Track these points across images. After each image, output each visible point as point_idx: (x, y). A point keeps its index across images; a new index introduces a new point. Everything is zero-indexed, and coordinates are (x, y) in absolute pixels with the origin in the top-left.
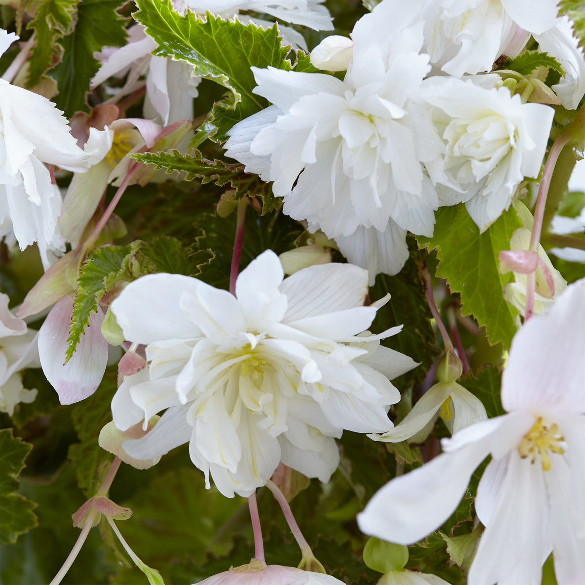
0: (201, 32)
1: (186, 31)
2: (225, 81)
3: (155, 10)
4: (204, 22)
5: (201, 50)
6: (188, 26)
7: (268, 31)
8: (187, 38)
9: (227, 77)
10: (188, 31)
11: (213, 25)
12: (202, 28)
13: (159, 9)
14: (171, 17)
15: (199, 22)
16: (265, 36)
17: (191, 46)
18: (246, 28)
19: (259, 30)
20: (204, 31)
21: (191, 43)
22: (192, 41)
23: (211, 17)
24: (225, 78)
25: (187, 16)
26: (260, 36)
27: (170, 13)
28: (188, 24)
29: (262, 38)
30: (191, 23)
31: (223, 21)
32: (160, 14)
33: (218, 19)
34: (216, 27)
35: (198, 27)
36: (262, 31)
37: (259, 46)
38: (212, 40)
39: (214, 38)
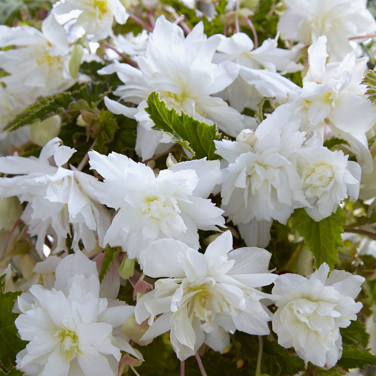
0: (178, 121)
1: (170, 120)
2: (188, 144)
3: (156, 108)
4: (180, 115)
5: (177, 131)
6: (172, 117)
7: (211, 127)
8: (171, 124)
9: (189, 143)
10: (172, 120)
11: (185, 119)
12: (179, 119)
13: (158, 108)
14: (164, 112)
15: (178, 115)
16: (210, 129)
17: (172, 128)
18: (201, 124)
19: (207, 125)
20: (180, 121)
21: (173, 127)
22: (173, 126)
23: (184, 114)
24: (188, 143)
25: (172, 110)
26: (208, 129)
27: (164, 109)
28: (172, 116)
29: (208, 130)
30: (174, 116)
31: (190, 117)
32: (159, 110)
33: (187, 115)
34: (186, 120)
35: (177, 119)
36: (208, 126)
37: (206, 134)
38: (183, 127)
39: (184, 126)
